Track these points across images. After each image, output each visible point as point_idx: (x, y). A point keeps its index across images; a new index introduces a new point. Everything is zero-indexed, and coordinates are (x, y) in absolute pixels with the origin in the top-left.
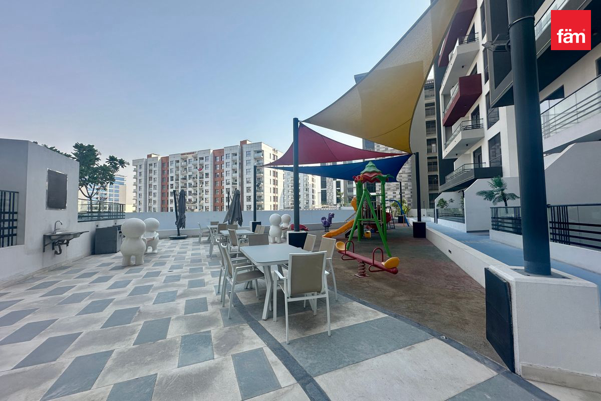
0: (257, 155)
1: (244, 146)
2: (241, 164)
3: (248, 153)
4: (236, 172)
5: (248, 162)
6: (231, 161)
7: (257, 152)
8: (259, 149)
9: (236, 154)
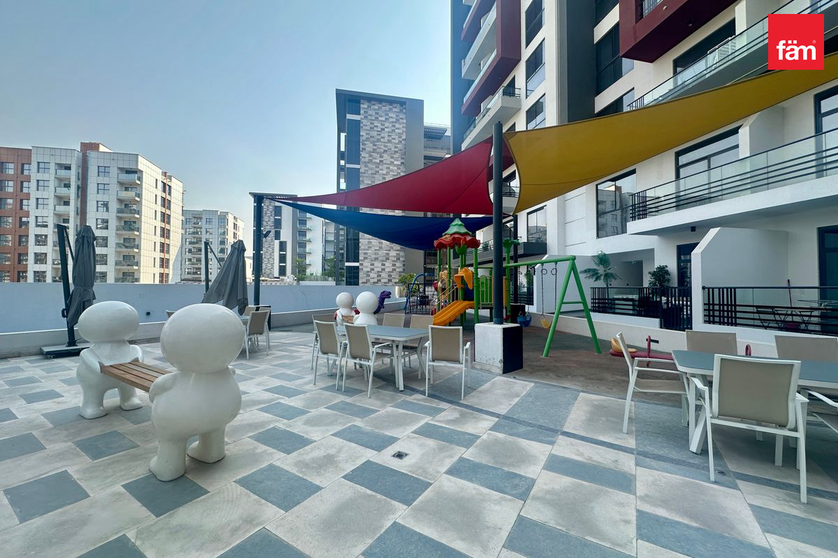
0: (125, 177)
1: (92, 155)
2: (82, 191)
3: (103, 171)
4: (67, 203)
5: (102, 188)
6: (53, 178)
7: (129, 172)
8: (132, 166)
9: (68, 168)
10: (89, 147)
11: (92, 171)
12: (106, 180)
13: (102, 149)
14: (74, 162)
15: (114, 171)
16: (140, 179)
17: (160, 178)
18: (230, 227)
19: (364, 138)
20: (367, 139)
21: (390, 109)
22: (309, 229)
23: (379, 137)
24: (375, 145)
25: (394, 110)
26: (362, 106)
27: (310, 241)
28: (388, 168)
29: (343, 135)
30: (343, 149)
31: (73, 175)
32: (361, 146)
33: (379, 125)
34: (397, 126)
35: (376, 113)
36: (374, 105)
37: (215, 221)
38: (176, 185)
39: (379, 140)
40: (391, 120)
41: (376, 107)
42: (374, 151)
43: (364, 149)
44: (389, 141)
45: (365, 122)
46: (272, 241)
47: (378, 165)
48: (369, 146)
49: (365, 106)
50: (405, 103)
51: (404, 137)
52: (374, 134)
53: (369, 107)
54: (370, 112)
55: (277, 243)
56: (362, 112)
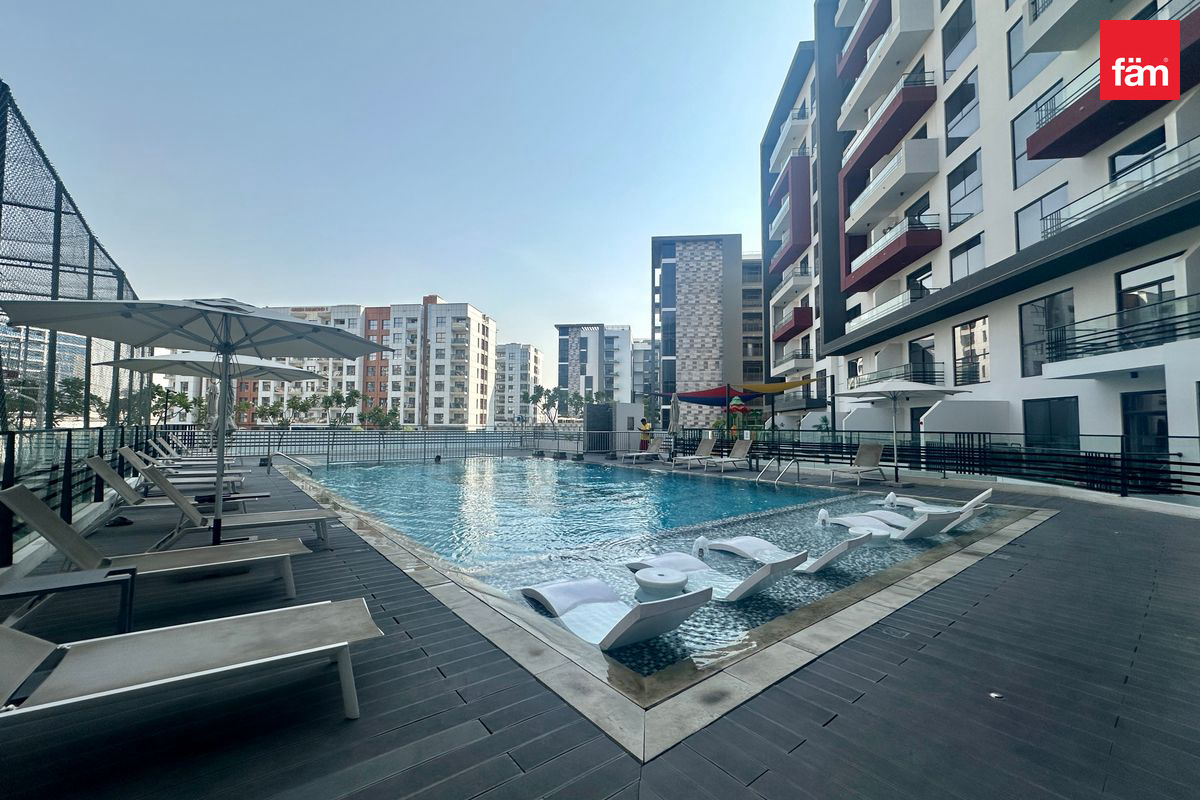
0: (456, 325)
2: (425, 341)
3: (440, 321)
4: (413, 352)
5: (440, 336)
6: (404, 331)
7: (458, 319)
8: (463, 315)
9: (414, 320)
10: (430, 300)
11: (432, 322)
12: (443, 330)
13: (439, 301)
14: (419, 315)
15: (449, 320)
16: (468, 325)
17: (481, 321)
18: (532, 362)
19: (680, 280)
20: (683, 281)
21: (707, 248)
22: (616, 362)
23: (695, 278)
24: (690, 286)
25: (711, 247)
26: (677, 249)
27: (617, 375)
28: (704, 308)
29: (658, 272)
30: (657, 284)
31: (418, 325)
32: (677, 289)
33: (695, 265)
34: (714, 263)
35: (692, 254)
36: (689, 246)
37: (518, 356)
38: (492, 326)
39: (695, 281)
40: (707, 258)
41: (691, 248)
42: (690, 292)
43: (680, 291)
44: (706, 280)
45: (680, 264)
46: (578, 377)
47: (693, 306)
48: (685, 288)
49: (681, 248)
50: (721, 240)
51: (720, 275)
52: (690, 275)
53: (684, 248)
54: (685, 254)
55: (582, 378)
56: (677, 254)
